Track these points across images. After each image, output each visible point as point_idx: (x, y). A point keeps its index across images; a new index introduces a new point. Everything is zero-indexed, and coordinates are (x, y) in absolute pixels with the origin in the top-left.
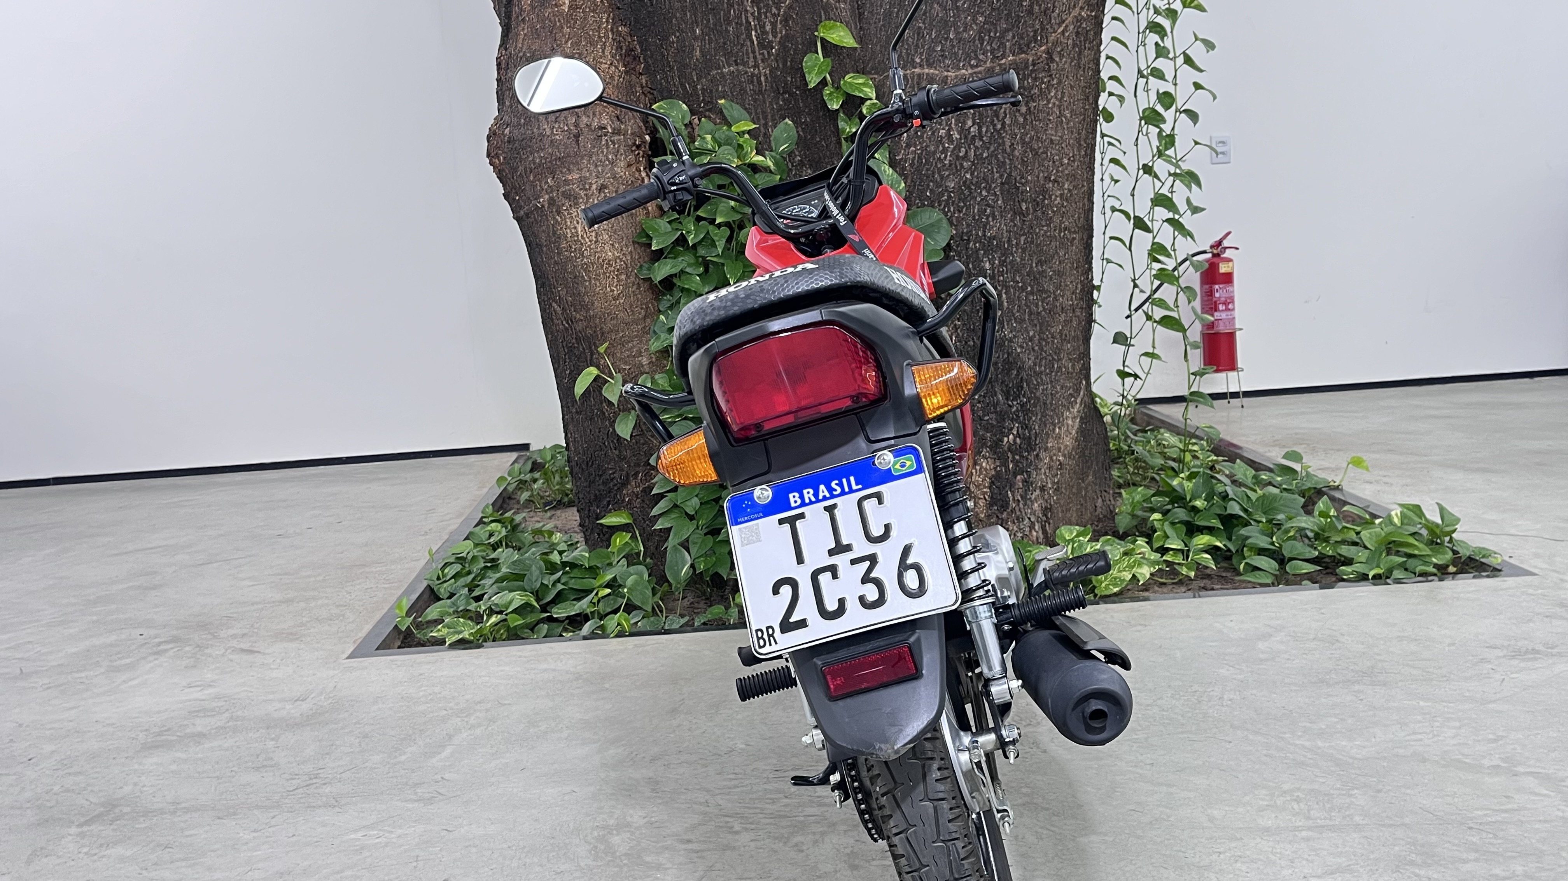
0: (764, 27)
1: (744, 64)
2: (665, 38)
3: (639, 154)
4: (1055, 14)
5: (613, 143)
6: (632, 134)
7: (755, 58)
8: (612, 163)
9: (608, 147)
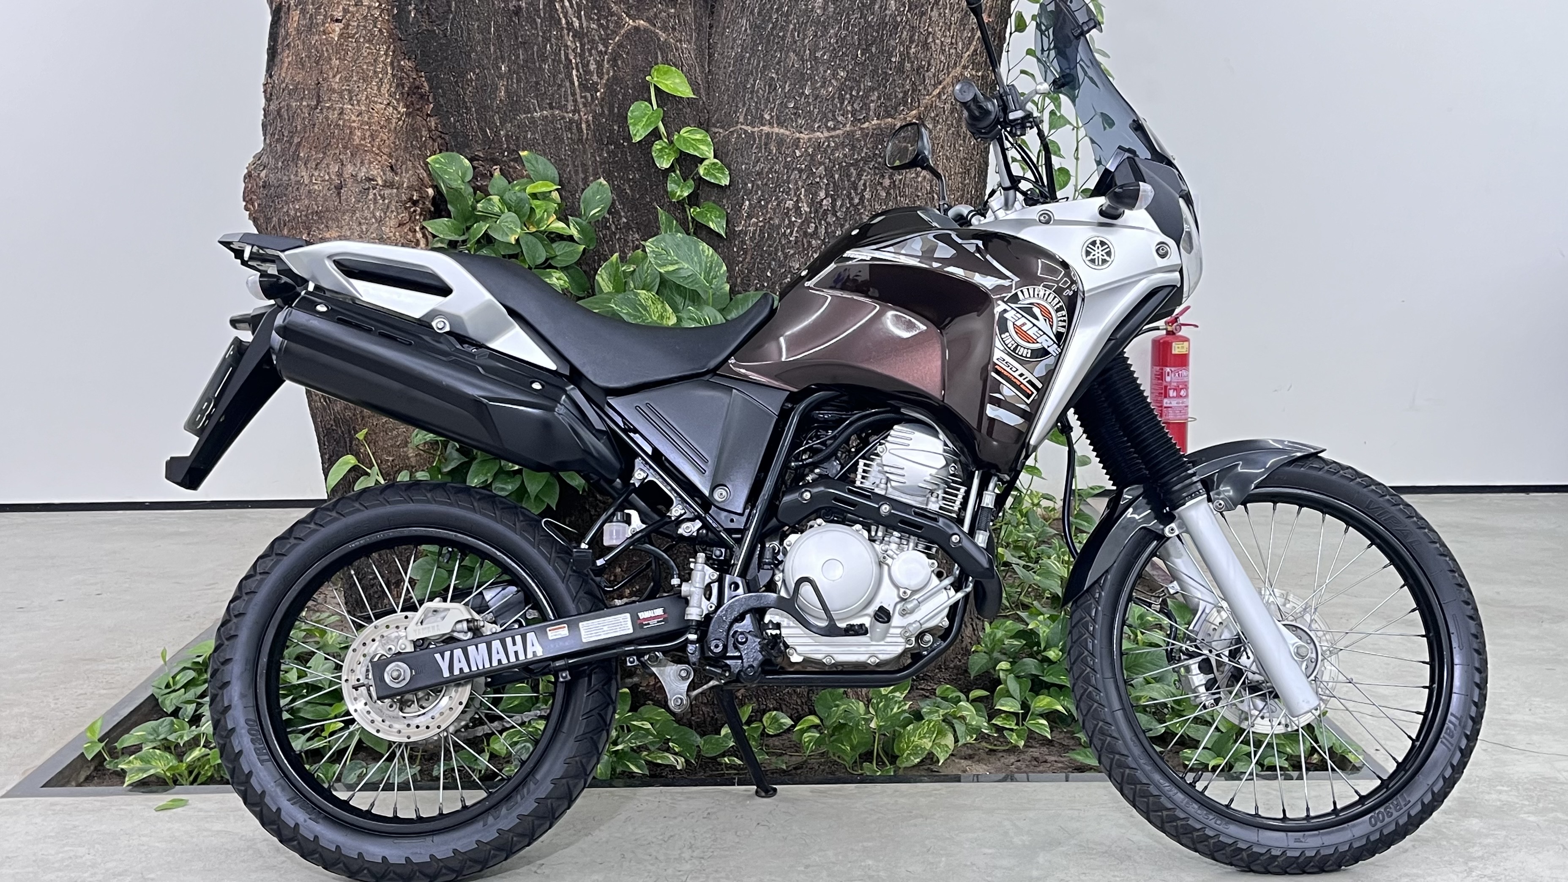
0: (588, 65)
1: (560, 108)
2: (462, 75)
3: (415, 211)
4: (930, 74)
5: (383, 198)
6: (408, 187)
7: (575, 101)
8: (380, 221)
9: (375, 201)
